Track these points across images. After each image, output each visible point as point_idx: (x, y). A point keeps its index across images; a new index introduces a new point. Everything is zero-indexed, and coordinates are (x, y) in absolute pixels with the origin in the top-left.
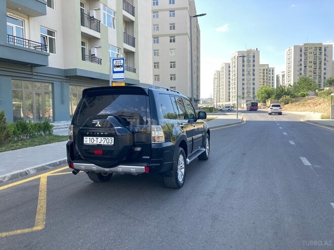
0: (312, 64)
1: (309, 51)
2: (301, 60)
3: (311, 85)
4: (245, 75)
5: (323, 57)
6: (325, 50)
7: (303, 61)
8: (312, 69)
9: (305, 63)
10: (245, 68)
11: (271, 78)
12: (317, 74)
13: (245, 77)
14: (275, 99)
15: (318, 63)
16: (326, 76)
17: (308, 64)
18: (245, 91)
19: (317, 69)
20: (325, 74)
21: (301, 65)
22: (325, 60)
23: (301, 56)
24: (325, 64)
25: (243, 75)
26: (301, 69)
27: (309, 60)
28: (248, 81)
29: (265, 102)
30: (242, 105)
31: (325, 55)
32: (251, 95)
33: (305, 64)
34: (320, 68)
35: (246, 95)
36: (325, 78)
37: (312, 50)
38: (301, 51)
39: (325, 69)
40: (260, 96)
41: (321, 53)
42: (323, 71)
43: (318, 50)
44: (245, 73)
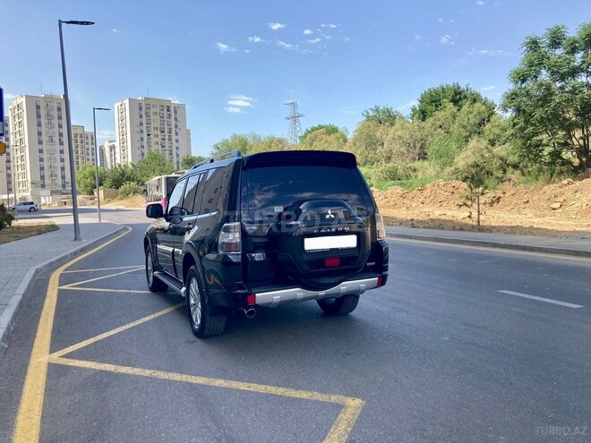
0: (159, 132)
1: (152, 110)
2: (141, 124)
3: (164, 165)
4: (44, 142)
5: (173, 123)
6: (176, 112)
7: (145, 125)
8: (159, 140)
9: (148, 129)
10: (44, 129)
11: (90, 151)
12: (167, 148)
13: (44, 147)
14: (110, 187)
15: (166, 130)
16: (179, 152)
17: (153, 132)
18: (47, 173)
19: (167, 141)
20: (177, 148)
21: (142, 132)
22: (176, 127)
23: (141, 116)
24: (177, 134)
25: (40, 142)
26: (142, 139)
27: (153, 125)
28: (52, 153)
29: (92, 193)
30: (42, 198)
31: (176, 119)
32: (59, 181)
33: (148, 131)
34: (170, 140)
35: (47, 181)
36: (178, 155)
37: (157, 110)
38: (141, 109)
39: (177, 141)
40: (81, 182)
41: (170, 115)
42: (175, 145)
43: (165, 110)
44: (44, 138)
